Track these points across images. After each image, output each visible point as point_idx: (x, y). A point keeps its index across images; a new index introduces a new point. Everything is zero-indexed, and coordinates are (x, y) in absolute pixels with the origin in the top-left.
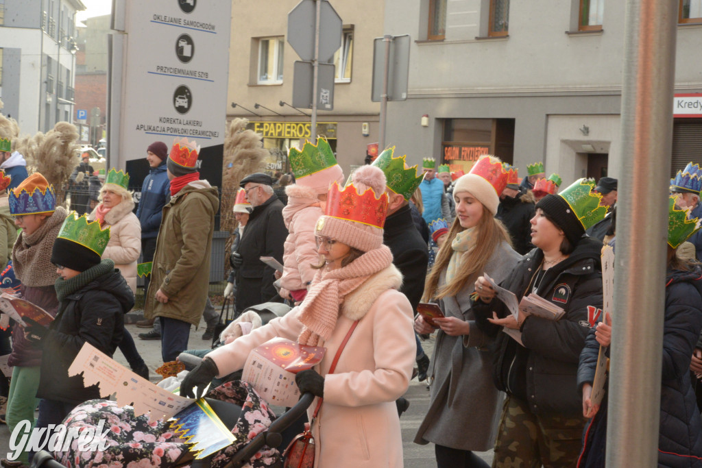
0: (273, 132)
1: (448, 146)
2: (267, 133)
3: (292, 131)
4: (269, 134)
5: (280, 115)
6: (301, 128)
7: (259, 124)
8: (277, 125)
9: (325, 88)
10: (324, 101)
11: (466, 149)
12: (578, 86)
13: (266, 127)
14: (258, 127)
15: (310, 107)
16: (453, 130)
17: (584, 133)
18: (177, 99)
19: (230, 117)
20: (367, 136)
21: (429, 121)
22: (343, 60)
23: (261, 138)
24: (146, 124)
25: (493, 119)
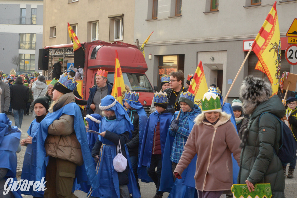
1: (160, 68)
11: (167, 69)
12: (208, 38)
16: (163, 61)
17: (212, 60)
21: (152, 57)
25: (177, 55)
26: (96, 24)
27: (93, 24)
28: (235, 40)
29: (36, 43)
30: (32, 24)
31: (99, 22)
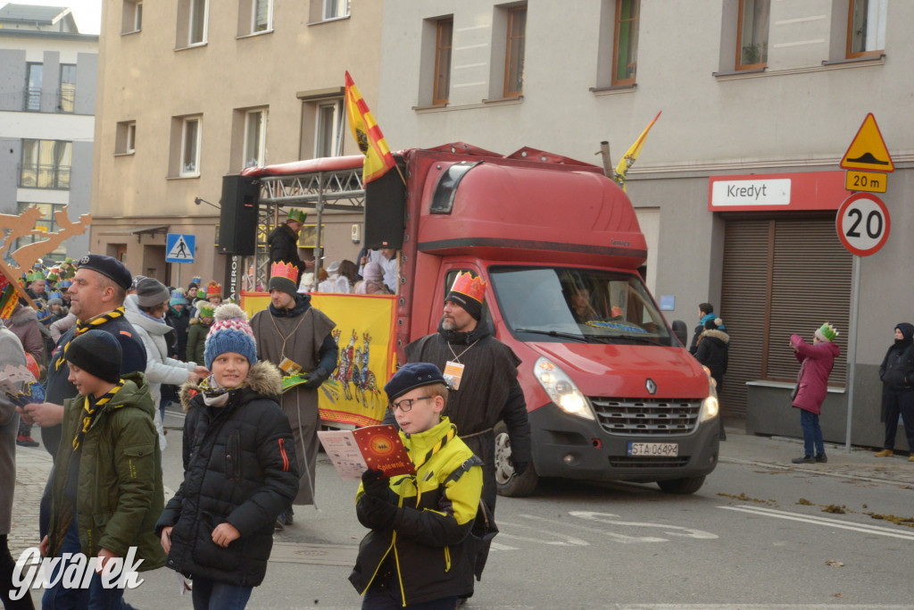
20: (357, 243)
26: (258, 116)
27: (251, 115)
28: (685, 175)
29: (71, 171)
30: (60, 109)
31: (268, 112)
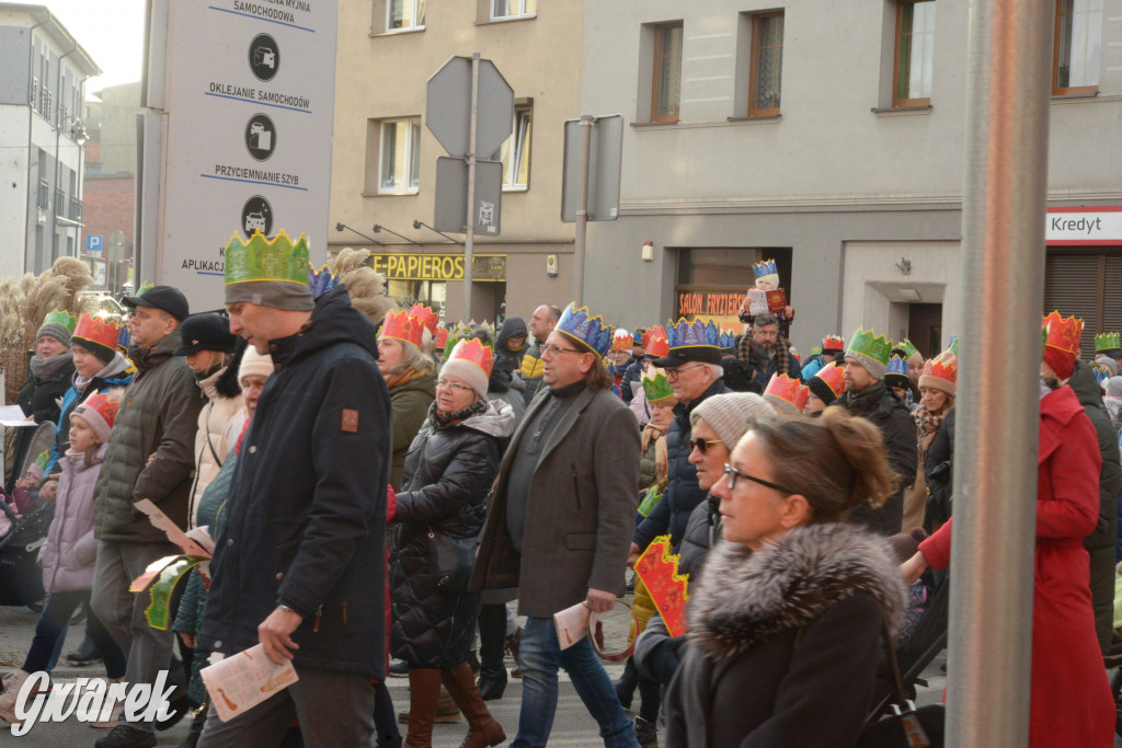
0: (404, 270)
1: (685, 292)
2: (393, 272)
3: (434, 268)
4: (397, 274)
5: (414, 244)
6: (448, 262)
7: (380, 258)
8: (410, 259)
9: (487, 201)
10: (485, 221)
11: (714, 296)
12: (892, 196)
13: (393, 262)
14: (379, 262)
15: (463, 230)
16: (693, 267)
17: (903, 270)
18: (248, 218)
19: (335, 246)
20: (555, 276)
21: (654, 253)
22: (516, 154)
23: (385, 281)
24: (198, 259)
25: (757, 249)
